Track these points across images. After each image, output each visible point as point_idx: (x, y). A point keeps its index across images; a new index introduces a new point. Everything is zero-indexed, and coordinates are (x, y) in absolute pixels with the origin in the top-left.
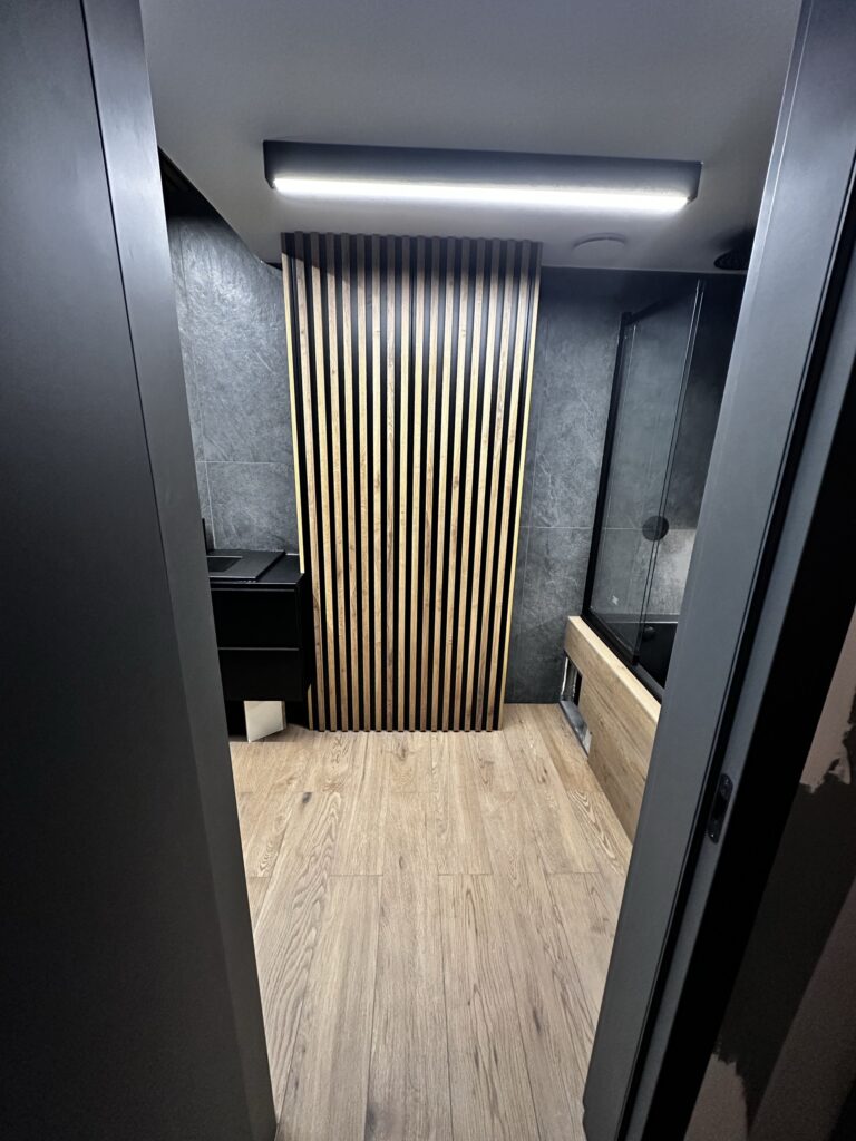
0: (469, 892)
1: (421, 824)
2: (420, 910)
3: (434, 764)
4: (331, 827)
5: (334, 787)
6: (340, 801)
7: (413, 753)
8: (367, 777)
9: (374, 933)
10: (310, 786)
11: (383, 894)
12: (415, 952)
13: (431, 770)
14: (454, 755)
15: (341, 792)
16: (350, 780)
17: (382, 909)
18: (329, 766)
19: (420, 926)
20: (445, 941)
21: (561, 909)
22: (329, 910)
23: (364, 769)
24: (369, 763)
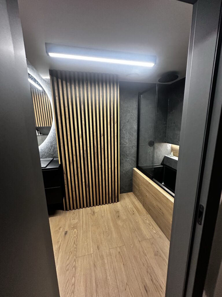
0: (119, 253)
1: (102, 234)
2: (106, 262)
3: (103, 215)
4: (75, 241)
5: (74, 228)
6: (76, 232)
7: (96, 213)
8: (84, 222)
9: (93, 274)
10: (67, 229)
11: (94, 260)
12: (107, 277)
13: (102, 217)
14: (108, 211)
15: (76, 229)
16: (79, 224)
17: (95, 265)
18: (72, 221)
19: (107, 268)
20: (115, 270)
21: (145, 251)
22: (78, 269)
23: (83, 220)
24: (84, 218)
